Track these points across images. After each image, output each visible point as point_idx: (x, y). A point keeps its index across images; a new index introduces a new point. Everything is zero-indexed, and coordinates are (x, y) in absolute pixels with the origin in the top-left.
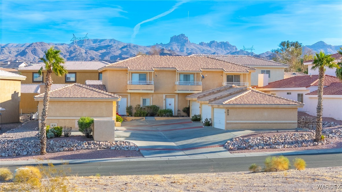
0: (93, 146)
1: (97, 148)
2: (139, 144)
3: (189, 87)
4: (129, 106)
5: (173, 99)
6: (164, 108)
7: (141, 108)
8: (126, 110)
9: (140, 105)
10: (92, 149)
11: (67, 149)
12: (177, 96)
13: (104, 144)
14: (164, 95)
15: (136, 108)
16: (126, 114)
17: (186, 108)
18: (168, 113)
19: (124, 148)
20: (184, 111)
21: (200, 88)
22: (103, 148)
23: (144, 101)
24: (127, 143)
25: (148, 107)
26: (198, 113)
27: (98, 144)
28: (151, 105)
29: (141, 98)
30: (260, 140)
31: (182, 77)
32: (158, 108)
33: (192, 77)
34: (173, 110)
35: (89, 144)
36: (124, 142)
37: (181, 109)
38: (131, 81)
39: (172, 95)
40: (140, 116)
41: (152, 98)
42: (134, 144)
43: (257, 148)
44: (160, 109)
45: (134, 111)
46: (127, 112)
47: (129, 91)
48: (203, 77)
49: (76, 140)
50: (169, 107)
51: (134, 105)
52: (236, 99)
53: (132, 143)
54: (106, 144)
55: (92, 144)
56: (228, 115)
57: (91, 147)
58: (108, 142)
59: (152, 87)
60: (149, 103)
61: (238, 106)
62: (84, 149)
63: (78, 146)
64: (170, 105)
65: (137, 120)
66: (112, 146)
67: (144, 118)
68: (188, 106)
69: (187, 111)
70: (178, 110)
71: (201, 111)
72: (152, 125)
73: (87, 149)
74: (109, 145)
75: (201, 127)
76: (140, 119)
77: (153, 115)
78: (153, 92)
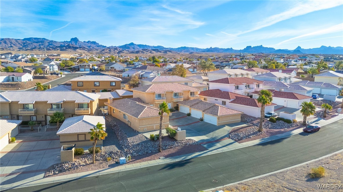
5: (170, 103)
10: (180, 146)
11: (169, 147)
14: (167, 102)
20: (175, 108)
21: (183, 99)
22: (184, 145)
30: (243, 134)
43: (245, 139)
48: (183, 94)
53: (192, 139)
54: (184, 142)
55: (179, 143)
56: (219, 119)
61: (223, 116)
64: (169, 106)
68: (177, 106)
71: (190, 111)
75: (199, 121)
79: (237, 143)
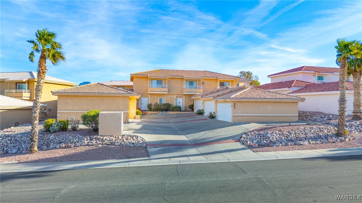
0: (94, 142)
1: (99, 144)
2: (149, 138)
3: (193, 90)
4: (149, 104)
5: (182, 99)
6: (175, 105)
7: (158, 105)
8: (147, 107)
9: (157, 103)
10: (93, 145)
11: (64, 146)
12: (184, 96)
13: (108, 140)
14: (175, 96)
15: (154, 105)
16: (147, 109)
17: (191, 105)
18: (178, 109)
19: (130, 143)
20: (189, 107)
21: (201, 90)
22: (105, 144)
23: (161, 100)
24: (134, 137)
25: (163, 104)
26: (201, 108)
27: (101, 139)
28: (166, 103)
29: (158, 98)
30: (280, 135)
31: (188, 83)
32: (171, 105)
33: (195, 83)
34: (182, 106)
35: (91, 139)
36: (132, 136)
37: (187, 106)
38: (150, 85)
39: (181, 96)
40: (157, 111)
41: (166, 98)
42: (142, 138)
43: (281, 145)
44: (172, 106)
45: (153, 107)
46: (148, 108)
47: (149, 92)
48: (203, 83)
49: (78, 135)
50: (178, 105)
51: (153, 103)
52: (241, 94)
53: (140, 137)
54: (110, 139)
55: (95, 140)
56: (235, 108)
57: (92, 143)
58: (113, 136)
59: (166, 90)
60: (164, 101)
61: (245, 100)
62: (83, 146)
63: (78, 142)
64: (179, 103)
65: (155, 114)
66: (117, 141)
67: (160, 112)
68: (192, 104)
69: (192, 107)
70: (185, 107)
71: (204, 107)
72: (165, 117)
73: (87, 145)
74: (114, 140)
75: (206, 119)
76: (157, 113)
77: (167, 110)
78: (166, 93)
79: (249, 150)
